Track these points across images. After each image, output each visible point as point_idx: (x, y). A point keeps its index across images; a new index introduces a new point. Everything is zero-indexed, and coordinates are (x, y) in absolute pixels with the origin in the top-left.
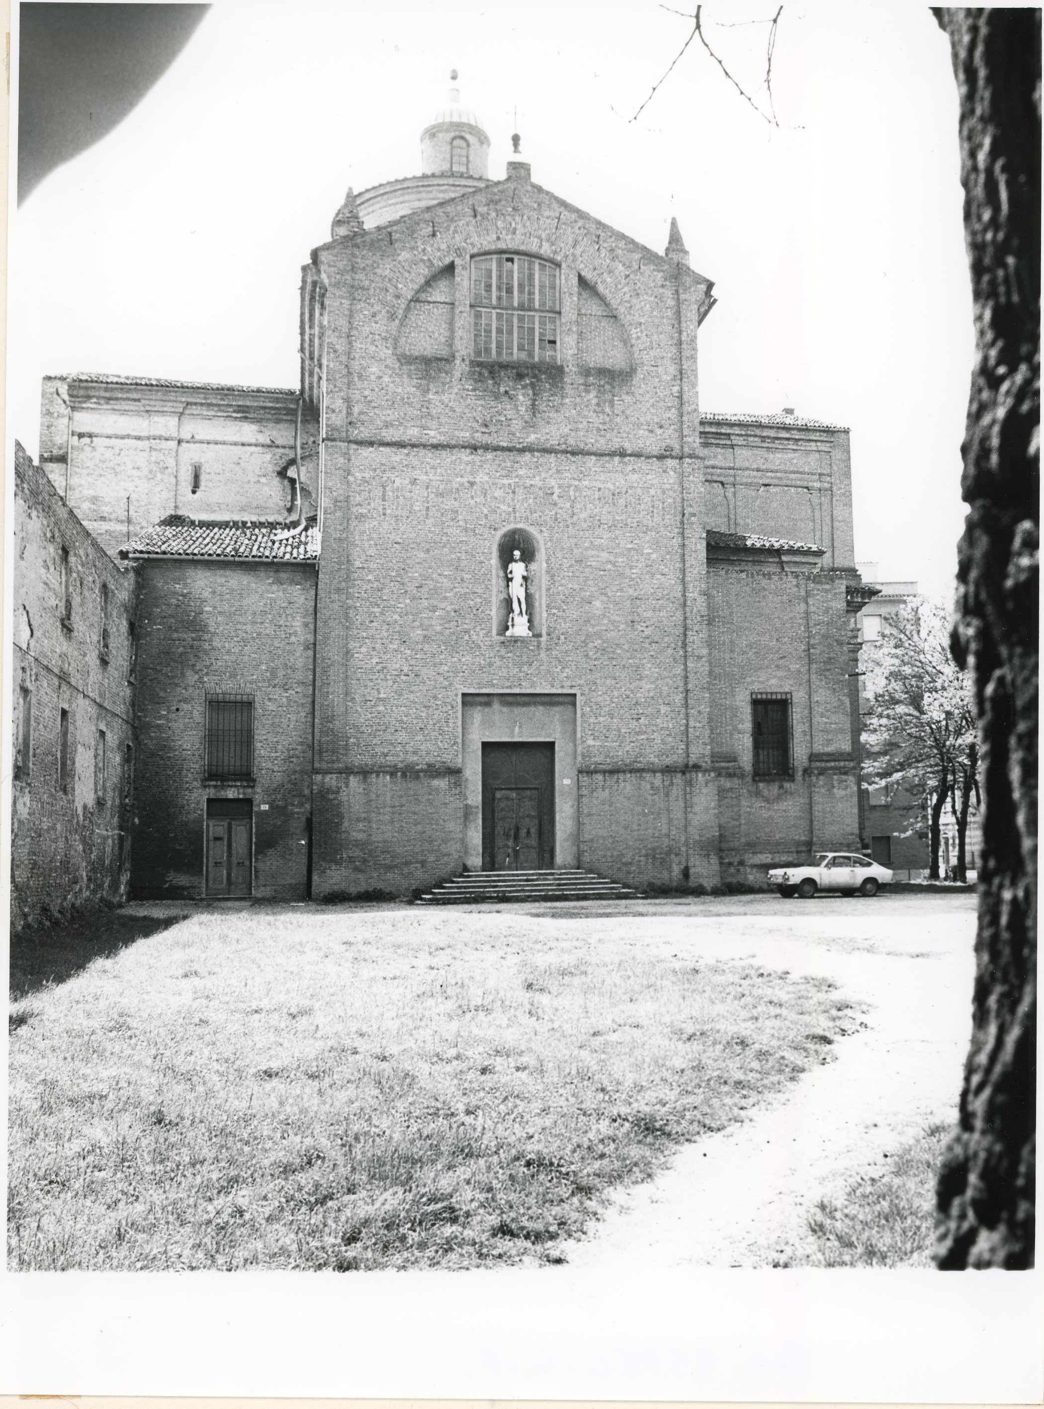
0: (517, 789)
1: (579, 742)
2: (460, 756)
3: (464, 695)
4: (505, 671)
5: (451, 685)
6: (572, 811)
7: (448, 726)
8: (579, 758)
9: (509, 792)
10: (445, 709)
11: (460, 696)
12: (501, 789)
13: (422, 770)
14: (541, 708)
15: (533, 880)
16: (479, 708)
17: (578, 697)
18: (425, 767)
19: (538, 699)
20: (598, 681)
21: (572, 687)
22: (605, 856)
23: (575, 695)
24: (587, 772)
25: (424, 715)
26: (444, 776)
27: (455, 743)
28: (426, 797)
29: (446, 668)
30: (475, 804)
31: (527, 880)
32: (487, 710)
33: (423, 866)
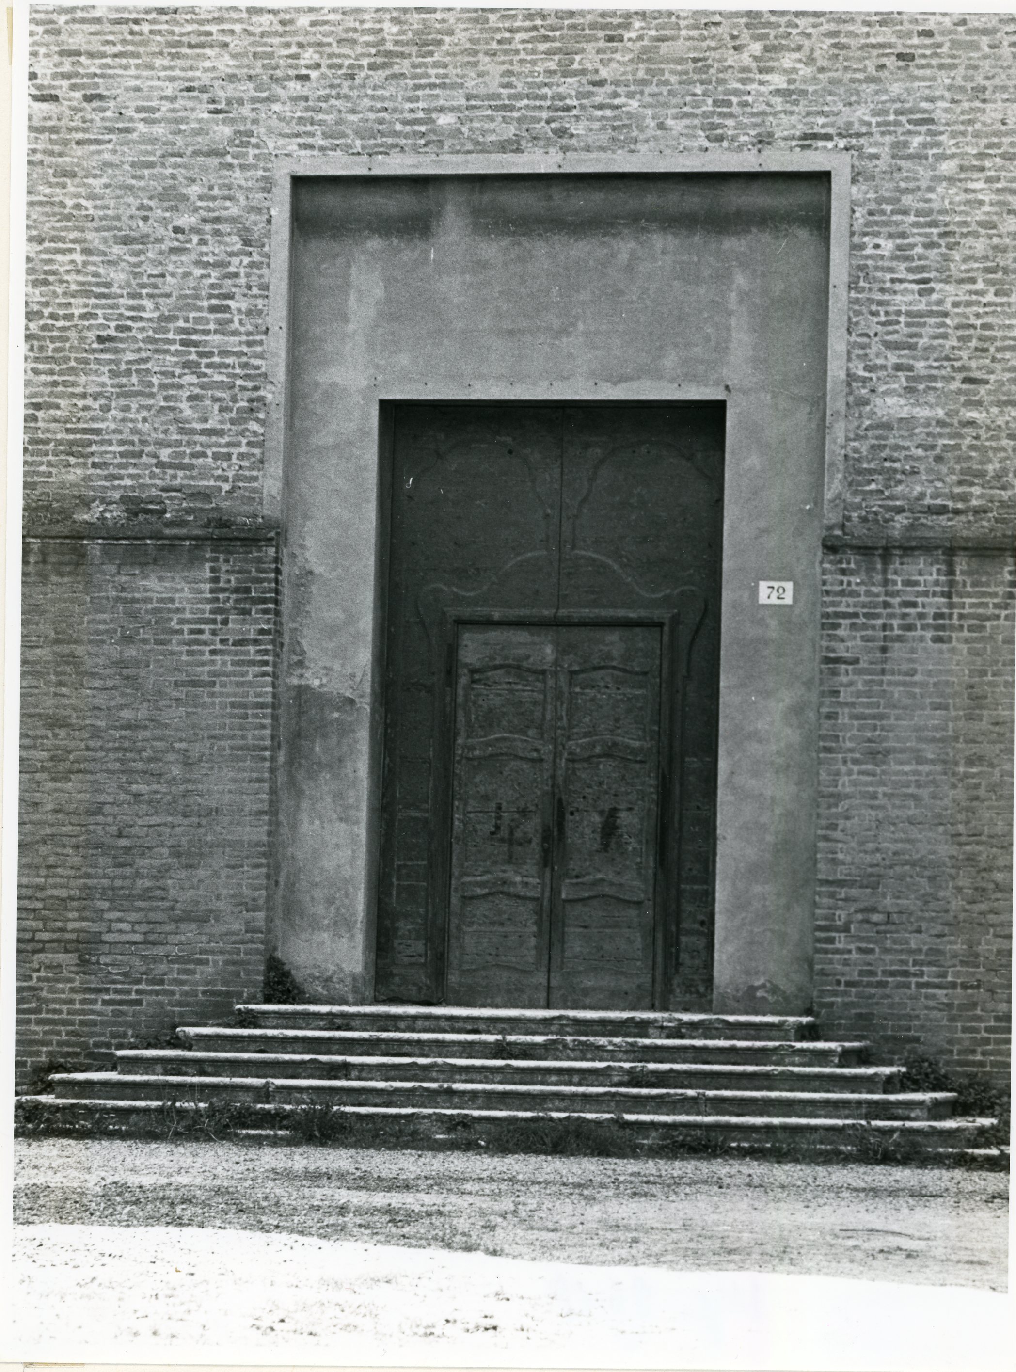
0: (556, 623)
1: (836, 403)
2: (275, 468)
3: (299, 182)
4: (494, 69)
5: (243, 138)
6: (792, 735)
7: (223, 327)
8: (834, 486)
9: (521, 636)
10: (214, 250)
11: (283, 191)
12: (489, 623)
13: (92, 531)
14: (659, 241)
15: (526, 1052)
16: (374, 244)
17: (840, 185)
18: (116, 513)
19: (651, 200)
20: (940, 110)
21: (809, 139)
22: (935, 956)
23: (823, 178)
24: (865, 550)
25: (118, 277)
26: (194, 560)
27: (256, 404)
28: (113, 650)
29: (225, 63)
30: (339, 688)
31: (501, 1050)
32: (408, 255)
33: (83, 962)
